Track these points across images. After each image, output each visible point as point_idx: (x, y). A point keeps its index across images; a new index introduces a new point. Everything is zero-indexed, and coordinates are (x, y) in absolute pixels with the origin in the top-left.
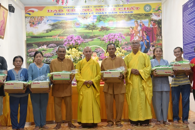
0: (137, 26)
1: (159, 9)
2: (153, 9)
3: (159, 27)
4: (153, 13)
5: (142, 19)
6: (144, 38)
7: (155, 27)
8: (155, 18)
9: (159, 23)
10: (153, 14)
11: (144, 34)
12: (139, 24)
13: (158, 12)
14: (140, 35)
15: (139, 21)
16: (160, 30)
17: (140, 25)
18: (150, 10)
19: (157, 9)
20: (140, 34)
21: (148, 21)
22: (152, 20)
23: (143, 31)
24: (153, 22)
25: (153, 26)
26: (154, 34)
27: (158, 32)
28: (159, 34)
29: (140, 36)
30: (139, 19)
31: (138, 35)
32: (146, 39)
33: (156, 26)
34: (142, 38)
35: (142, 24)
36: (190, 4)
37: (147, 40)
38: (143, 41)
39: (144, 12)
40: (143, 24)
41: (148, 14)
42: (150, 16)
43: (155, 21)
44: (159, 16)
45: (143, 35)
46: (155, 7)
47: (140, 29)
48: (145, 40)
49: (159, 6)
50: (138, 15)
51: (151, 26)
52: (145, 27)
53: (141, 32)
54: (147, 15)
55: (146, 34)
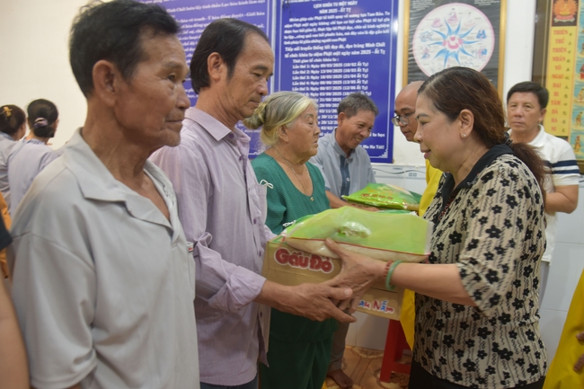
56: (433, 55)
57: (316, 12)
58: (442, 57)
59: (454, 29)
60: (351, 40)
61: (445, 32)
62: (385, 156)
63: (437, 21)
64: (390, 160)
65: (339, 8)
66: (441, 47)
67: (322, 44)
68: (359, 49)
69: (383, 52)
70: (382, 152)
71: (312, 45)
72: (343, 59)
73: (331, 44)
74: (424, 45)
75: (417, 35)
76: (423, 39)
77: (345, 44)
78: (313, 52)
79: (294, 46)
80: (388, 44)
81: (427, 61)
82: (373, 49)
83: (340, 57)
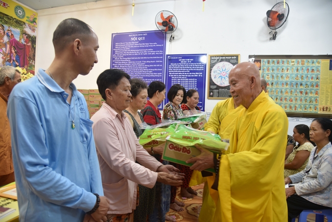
0: (3, 34)
1: (34, 21)
2: (28, 17)
3: (33, 46)
4: (26, 22)
5: (11, 25)
6: (12, 58)
7: (28, 44)
8: (28, 31)
9: (33, 40)
10: (27, 25)
11: (13, 51)
12: (6, 32)
13: (32, 24)
14: (6, 50)
15: (6, 27)
16: (33, 51)
17: (8, 35)
18: (23, 16)
19: (32, 19)
20: (6, 48)
21: (20, 32)
22: (25, 33)
23: (12, 45)
24: (25, 37)
25: (25, 42)
26: (27, 55)
27: (31, 53)
28: (32, 57)
29: (7, 53)
30: (6, 24)
31: (4, 49)
32: (15, 59)
33: (30, 44)
34: (9, 56)
35: (10, 34)
36: (138, 37)
37: (17, 61)
38: (10, 62)
39: (14, 16)
40: (12, 34)
41: (20, 21)
42: (22, 25)
43: (29, 36)
44: (34, 30)
45: (11, 52)
46: (29, 16)
47: (7, 40)
48: (13, 60)
49: (35, 17)
50: (5, 16)
51: (23, 41)
52: (15, 39)
53: (8, 46)
54: (19, 23)
55: (16, 52)
56: (217, 77)
57: (180, 62)
58: (220, 78)
59: (224, 70)
60: (191, 71)
61: (221, 71)
62: (202, 109)
63: (218, 67)
64: (204, 110)
65: (187, 61)
66: (220, 75)
67: (182, 72)
68: (194, 75)
69: (201, 76)
70: (201, 108)
71: (178, 72)
72: (188, 78)
73: (184, 72)
74: (215, 74)
75: (212, 71)
76: (214, 72)
77: (189, 73)
78: (179, 75)
79: (172, 73)
80: (203, 73)
81: (215, 79)
82: (198, 75)
83: (188, 77)
